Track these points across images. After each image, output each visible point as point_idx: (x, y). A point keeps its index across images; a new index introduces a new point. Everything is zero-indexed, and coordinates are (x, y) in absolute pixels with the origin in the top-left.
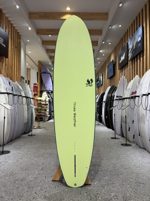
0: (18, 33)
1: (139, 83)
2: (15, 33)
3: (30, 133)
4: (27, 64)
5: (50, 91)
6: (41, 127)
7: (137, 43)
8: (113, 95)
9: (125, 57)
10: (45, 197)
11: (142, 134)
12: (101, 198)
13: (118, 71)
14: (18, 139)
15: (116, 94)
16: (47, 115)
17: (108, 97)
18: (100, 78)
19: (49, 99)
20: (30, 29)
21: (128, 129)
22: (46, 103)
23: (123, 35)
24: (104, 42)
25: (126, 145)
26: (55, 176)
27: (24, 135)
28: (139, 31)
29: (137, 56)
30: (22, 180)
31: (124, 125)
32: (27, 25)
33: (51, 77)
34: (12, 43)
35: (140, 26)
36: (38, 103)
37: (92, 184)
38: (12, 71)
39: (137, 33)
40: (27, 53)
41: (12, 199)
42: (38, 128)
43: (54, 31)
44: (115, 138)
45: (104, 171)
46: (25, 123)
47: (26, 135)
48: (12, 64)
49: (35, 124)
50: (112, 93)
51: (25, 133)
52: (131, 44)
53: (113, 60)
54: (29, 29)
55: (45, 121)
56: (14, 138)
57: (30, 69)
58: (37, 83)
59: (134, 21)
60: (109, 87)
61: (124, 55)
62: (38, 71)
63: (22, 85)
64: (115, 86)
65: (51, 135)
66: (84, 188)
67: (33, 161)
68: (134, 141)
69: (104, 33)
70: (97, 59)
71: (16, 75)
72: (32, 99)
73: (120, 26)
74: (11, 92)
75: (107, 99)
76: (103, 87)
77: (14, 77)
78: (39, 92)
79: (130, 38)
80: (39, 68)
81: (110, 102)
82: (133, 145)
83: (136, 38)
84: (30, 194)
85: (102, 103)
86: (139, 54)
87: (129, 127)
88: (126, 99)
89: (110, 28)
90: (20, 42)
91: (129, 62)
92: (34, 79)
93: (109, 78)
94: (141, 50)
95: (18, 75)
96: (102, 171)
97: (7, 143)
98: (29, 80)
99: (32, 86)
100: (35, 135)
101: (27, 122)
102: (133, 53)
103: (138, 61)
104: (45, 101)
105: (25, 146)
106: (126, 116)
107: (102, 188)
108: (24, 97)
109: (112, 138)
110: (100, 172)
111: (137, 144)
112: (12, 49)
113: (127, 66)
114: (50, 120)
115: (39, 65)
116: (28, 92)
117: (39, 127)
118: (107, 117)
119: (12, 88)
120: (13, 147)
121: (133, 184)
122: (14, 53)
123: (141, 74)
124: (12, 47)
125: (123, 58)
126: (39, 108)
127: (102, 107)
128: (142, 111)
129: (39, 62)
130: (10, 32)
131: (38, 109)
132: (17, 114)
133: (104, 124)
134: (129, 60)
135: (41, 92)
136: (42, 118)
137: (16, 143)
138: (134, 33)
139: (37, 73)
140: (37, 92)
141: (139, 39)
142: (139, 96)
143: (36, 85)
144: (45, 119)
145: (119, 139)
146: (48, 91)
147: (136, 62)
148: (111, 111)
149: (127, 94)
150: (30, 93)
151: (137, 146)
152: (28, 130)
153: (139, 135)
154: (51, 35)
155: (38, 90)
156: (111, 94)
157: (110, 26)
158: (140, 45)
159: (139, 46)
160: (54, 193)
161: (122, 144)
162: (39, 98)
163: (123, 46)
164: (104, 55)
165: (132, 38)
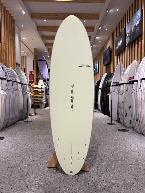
0: (12, 17)
1: (137, 68)
2: (8, 17)
3: (26, 120)
4: (23, 51)
5: (46, 79)
6: (38, 114)
7: (136, 27)
8: (109, 81)
9: (122, 42)
10: (39, 186)
11: (140, 119)
12: (100, 186)
13: (114, 58)
14: (14, 125)
15: (113, 80)
16: (44, 102)
17: (104, 84)
18: (96, 65)
19: (45, 86)
20: (24, 12)
21: (125, 115)
22: (42, 90)
23: (120, 20)
24: (100, 28)
25: (123, 130)
26: (51, 163)
27: (19, 122)
28: (138, 14)
29: (134, 41)
30: (15, 167)
31: (120, 111)
32: (21, 8)
33: (47, 65)
34: (6, 27)
35: (138, 10)
36: (34, 90)
37: (90, 171)
38: (6, 57)
39: (135, 16)
40: (21, 39)
41: (2, 189)
42: (35, 115)
43: (49, 15)
44: (112, 124)
45: (102, 156)
46: (20, 110)
47: (22, 122)
48: (6, 49)
49: (32, 111)
50: (109, 79)
51: (21, 120)
52: (128, 29)
53: (109, 47)
54: (22, 13)
55: (41, 108)
56: (9, 124)
57: (26, 57)
58: (33, 71)
59: (132, 4)
60: (106, 74)
61: (121, 40)
62: (34, 59)
63: (17, 71)
64: (111, 72)
65: (47, 121)
66: (81, 175)
67: (28, 147)
68: (131, 127)
69: (101, 17)
70: (94, 46)
71: (11, 61)
72: (27, 86)
73: (118, 10)
74: (5, 77)
75: (104, 86)
76: (99, 75)
77: (9, 63)
78: (35, 80)
79: (127, 23)
80: (34, 56)
81: (107, 89)
82: (130, 130)
83: (134, 23)
84: (23, 182)
85: (99, 90)
86: (138, 38)
87: (126, 112)
88: (123, 85)
89: (107, 12)
90: (14, 27)
91: (126, 47)
92: (30, 67)
93: (105, 65)
94: (140, 33)
95: (12, 61)
96: (100, 157)
97: (2, 129)
98: (25, 68)
99: (28, 73)
100: (31, 121)
101: (22, 108)
102: (131, 38)
103: (136, 45)
104: (41, 88)
105: (21, 132)
106: (123, 102)
107: (101, 174)
108: (19, 83)
109: (108, 124)
110: (98, 158)
111: (134, 130)
112: (6, 34)
113: (124, 52)
114: (47, 107)
115: (34, 52)
116: (23, 78)
117: (36, 113)
118: (103, 104)
119: (6, 73)
120: (8, 133)
121: (133, 170)
122: (8, 38)
123: (139, 59)
124: (6, 32)
125: (120, 44)
126: (36, 95)
127: (98, 93)
128: (140, 95)
129: (35, 49)
130: (3, 16)
131: (34, 96)
132: (12, 100)
133: (100, 111)
134: (126, 45)
135: (37, 80)
136: (38, 106)
137: (11, 129)
138: (132, 16)
139: (33, 60)
140: (33, 80)
141: (138, 23)
142: (137, 81)
143: (32, 73)
144: (41, 106)
145: (116, 124)
146: (44, 78)
147: (133, 48)
148: (108, 97)
149: (125, 80)
150: (26, 79)
151: (134, 132)
152: (24, 116)
153: (137, 120)
154: (46, 19)
155: (34, 78)
156: (107, 81)
157: (107, 10)
158: (138, 28)
159: (138, 30)
160: (49, 180)
161: (119, 130)
162: (35, 86)
163: (120, 32)
164: (100, 42)
165: (129, 22)
